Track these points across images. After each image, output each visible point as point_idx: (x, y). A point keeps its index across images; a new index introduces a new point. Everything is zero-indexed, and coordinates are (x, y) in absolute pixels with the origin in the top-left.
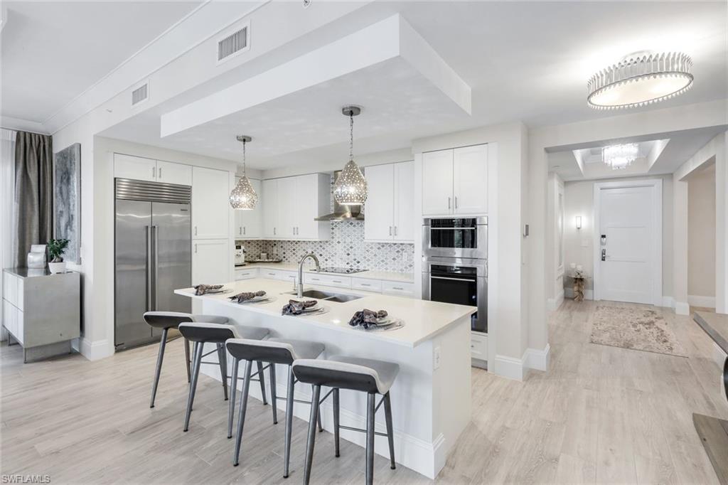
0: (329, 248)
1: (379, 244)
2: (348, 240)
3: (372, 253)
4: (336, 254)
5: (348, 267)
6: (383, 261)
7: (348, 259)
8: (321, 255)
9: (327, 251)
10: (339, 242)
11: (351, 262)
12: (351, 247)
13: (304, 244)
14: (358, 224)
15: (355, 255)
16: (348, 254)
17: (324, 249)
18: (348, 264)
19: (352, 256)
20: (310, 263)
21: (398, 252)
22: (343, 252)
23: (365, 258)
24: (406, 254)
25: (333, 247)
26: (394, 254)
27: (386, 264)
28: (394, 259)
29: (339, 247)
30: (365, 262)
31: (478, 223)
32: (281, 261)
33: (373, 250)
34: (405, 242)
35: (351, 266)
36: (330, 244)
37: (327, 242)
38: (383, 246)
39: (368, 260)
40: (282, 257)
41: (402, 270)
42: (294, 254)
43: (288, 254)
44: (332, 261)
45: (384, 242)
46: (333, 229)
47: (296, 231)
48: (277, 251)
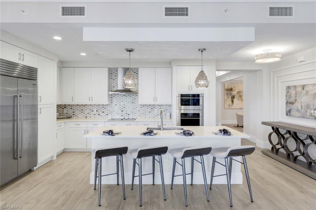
0: (109, 108)
1: (141, 105)
2: (122, 104)
3: (137, 110)
4: (114, 111)
5: (122, 118)
6: (143, 113)
7: (122, 113)
8: (103, 112)
9: (108, 110)
10: (116, 105)
11: (124, 115)
12: (124, 107)
13: (90, 106)
14: (129, 95)
15: (127, 111)
16: (122, 111)
17: (105, 109)
18: (122, 116)
19: (124, 112)
20: (95, 117)
21: (152, 109)
22: (119, 110)
23: (133, 112)
24: (156, 109)
25: (112, 107)
26: (149, 110)
27: (145, 115)
28: (150, 112)
29: (116, 107)
30: (132, 115)
31: (200, 96)
32: (71, 117)
33: (138, 108)
34: (164, 104)
35: (124, 117)
36: (110, 106)
37: (108, 105)
38: (143, 106)
39: (135, 113)
40: (71, 115)
41: (154, 117)
42: (82, 112)
43: (77, 112)
44: (111, 115)
45: (144, 104)
46: (112, 98)
47: (91, 99)
48: (67, 111)
